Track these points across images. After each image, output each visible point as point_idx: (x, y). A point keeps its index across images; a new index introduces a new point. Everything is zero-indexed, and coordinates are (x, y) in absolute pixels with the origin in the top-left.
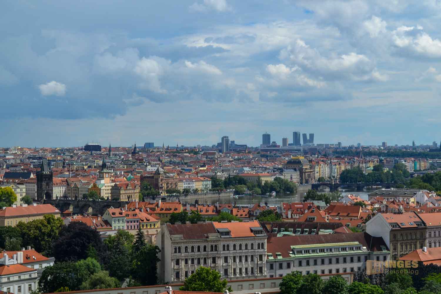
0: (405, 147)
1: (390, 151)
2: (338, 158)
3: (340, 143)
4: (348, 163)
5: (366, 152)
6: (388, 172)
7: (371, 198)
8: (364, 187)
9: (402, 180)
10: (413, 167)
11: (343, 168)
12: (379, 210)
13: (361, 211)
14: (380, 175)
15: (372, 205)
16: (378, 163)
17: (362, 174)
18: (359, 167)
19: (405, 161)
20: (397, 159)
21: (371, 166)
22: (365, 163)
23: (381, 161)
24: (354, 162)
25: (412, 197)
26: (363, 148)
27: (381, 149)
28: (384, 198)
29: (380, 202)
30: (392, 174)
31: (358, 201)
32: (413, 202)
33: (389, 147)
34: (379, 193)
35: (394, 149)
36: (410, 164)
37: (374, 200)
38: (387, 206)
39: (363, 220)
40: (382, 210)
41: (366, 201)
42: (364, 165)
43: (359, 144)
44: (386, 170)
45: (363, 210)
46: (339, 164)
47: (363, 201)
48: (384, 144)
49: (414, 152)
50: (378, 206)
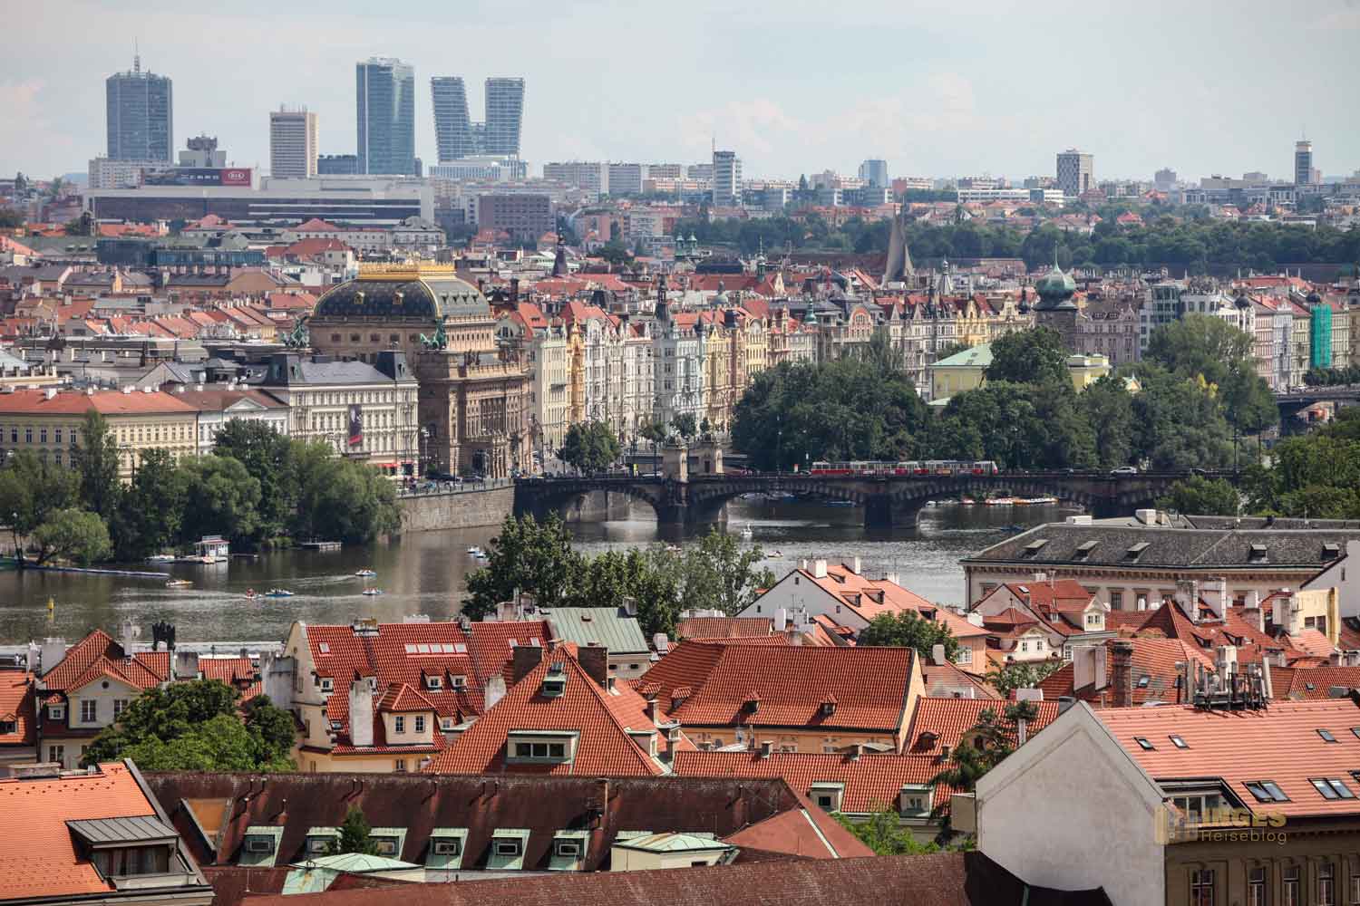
0: (1236, 195)
1: (1121, 221)
2: (721, 279)
3: (724, 160)
4: (793, 313)
5: (932, 233)
6: (1110, 385)
7: (988, 589)
8: (922, 501)
9: (1213, 449)
10: (1300, 347)
11: (756, 358)
12: (1061, 684)
13: (917, 688)
14: (1042, 412)
15: (994, 644)
16: (1031, 320)
17: (906, 402)
18: (877, 345)
19: (1241, 304)
20: (1181, 285)
21: (974, 338)
22: (929, 313)
23: (1052, 298)
24: (841, 304)
25: (1307, 581)
26: (908, 195)
27: (1048, 209)
28: (1092, 592)
29: (1056, 620)
30: (1137, 406)
31: (894, 607)
32: (1320, 623)
33: (1107, 188)
34: (1048, 553)
35: (1146, 203)
36: (1278, 322)
37: (1017, 606)
38: (1120, 653)
39: (937, 761)
40: (1080, 682)
41: (952, 609)
42: (919, 331)
43: (876, 167)
44: (1090, 369)
45: (936, 685)
46: (729, 319)
47: (929, 614)
48: (1069, 164)
49: (1304, 229)
50: (1046, 653)
